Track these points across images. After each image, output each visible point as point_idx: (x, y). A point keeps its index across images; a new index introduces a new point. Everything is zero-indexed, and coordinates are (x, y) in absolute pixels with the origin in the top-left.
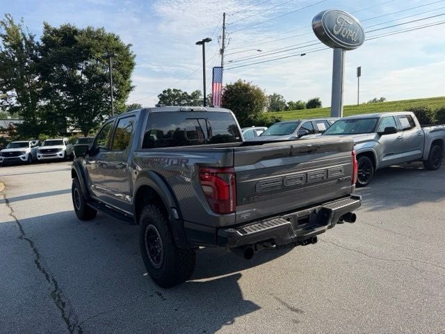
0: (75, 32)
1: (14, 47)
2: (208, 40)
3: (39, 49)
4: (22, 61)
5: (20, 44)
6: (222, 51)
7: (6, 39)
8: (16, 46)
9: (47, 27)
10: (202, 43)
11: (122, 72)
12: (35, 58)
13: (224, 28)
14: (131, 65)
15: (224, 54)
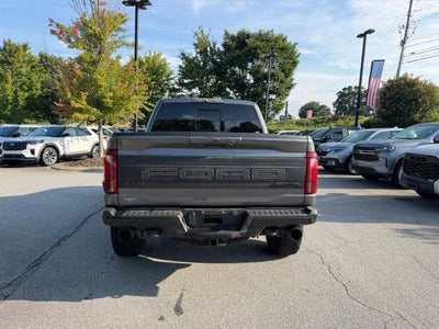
0: (248, 36)
1: (201, 53)
2: (370, 32)
3: (219, 54)
4: (205, 65)
5: (206, 50)
6: (403, 42)
7: (196, 46)
8: (203, 52)
9: (226, 34)
10: (363, 35)
11: (283, 71)
12: (214, 62)
13: (409, 16)
14: (295, 64)
15: (406, 45)
